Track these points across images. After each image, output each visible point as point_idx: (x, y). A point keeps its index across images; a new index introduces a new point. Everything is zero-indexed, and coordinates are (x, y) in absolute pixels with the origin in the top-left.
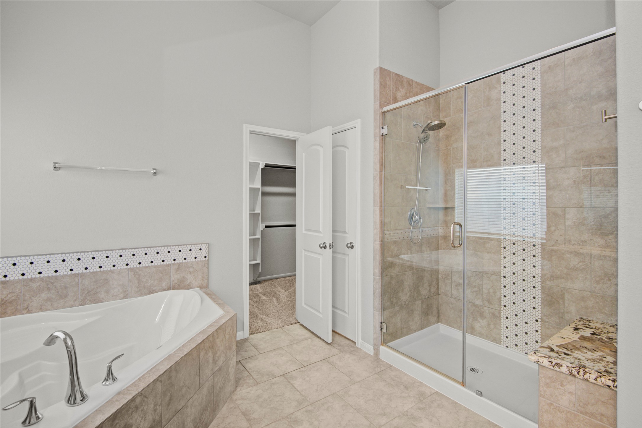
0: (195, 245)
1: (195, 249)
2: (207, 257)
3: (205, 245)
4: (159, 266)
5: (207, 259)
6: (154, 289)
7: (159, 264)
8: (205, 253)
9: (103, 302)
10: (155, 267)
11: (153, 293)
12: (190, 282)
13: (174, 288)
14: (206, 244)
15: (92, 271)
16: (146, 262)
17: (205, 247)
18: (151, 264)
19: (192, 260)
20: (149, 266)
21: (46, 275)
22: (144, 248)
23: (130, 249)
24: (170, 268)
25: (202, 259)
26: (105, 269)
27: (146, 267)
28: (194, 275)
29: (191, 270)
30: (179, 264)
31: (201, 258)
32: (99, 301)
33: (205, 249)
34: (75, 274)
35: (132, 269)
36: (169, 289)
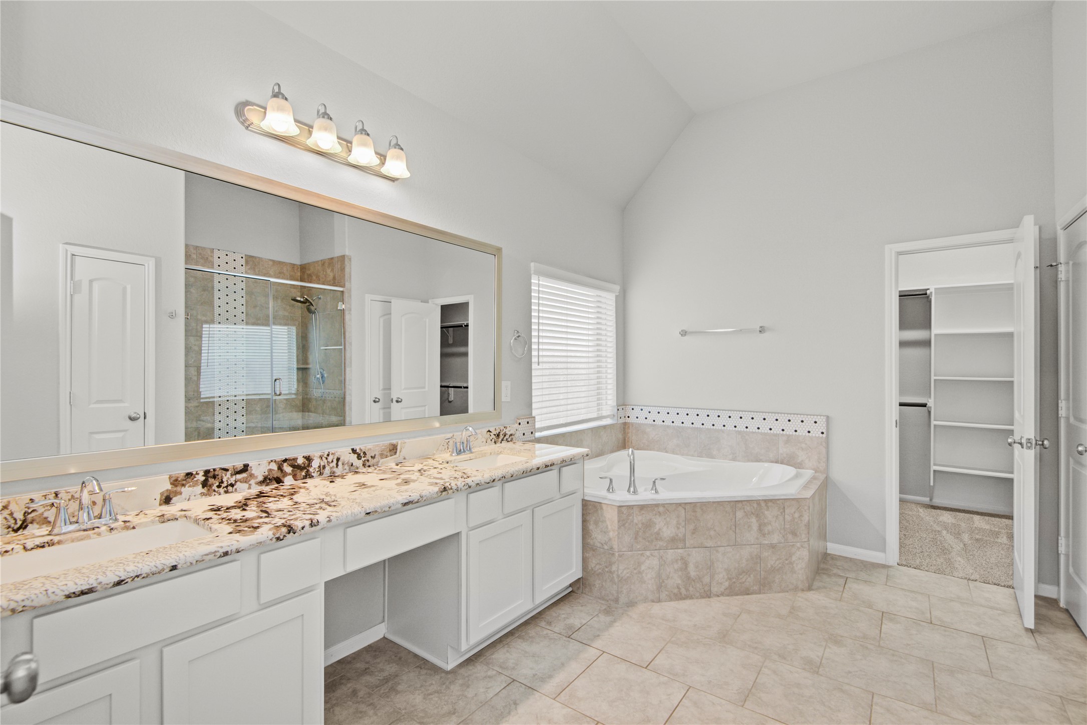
0: (809, 417)
1: (809, 421)
2: (825, 433)
3: (822, 417)
4: (766, 433)
5: (824, 435)
6: (761, 458)
7: (766, 432)
8: (822, 428)
9: (715, 459)
10: (761, 434)
11: (759, 462)
12: (802, 461)
13: (782, 463)
14: (824, 416)
15: (707, 427)
16: (752, 428)
17: (822, 421)
18: (757, 430)
19: (804, 434)
20: (755, 432)
21: (677, 425)
22: (751, 412)
23: (738, 411)
24: (779, 438)
25: (817, 435)
26: (717, 428)
27: (753, 433)
28: (807, 453)
29: (803, 446)
30: (789, 436)
31: (816, 432)
32: (712, 457)
33: (822, 423)
34: (695, 428)
35: (739, 432)
36: (777, 462)
